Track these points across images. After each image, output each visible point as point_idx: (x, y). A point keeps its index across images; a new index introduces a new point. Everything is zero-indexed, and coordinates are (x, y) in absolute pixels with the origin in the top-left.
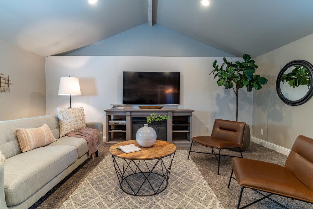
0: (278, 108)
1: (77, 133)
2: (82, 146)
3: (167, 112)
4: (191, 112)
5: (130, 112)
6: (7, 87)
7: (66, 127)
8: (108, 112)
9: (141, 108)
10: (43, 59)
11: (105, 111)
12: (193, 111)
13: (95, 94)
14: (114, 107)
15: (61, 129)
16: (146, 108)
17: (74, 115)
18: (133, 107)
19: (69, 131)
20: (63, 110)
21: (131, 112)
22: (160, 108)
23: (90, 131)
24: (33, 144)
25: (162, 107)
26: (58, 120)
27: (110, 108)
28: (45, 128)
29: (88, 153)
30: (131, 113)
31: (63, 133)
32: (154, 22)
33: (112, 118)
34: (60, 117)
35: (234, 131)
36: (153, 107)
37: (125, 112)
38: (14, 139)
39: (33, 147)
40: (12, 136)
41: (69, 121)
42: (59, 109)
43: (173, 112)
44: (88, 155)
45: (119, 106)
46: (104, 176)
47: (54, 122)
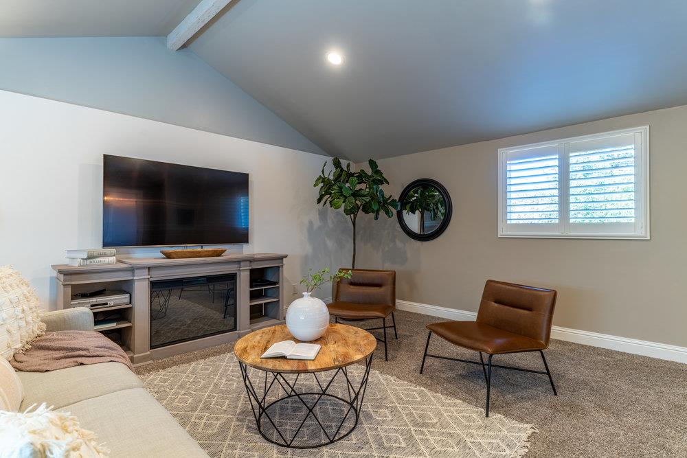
0: (399, 244)
4: (281, 258)
5: (147, 270)
8: (69, 274)
9: (168, 255)
12: (286, 257)
16: (188, 255)
18: (131, 255)
21: (149, 269)
22: (219, 253)
25: (223, 251)
30: (149, 271)
35: (379, 285)
36: (206, 253)
37: (132, 270)
45: (104, 255)
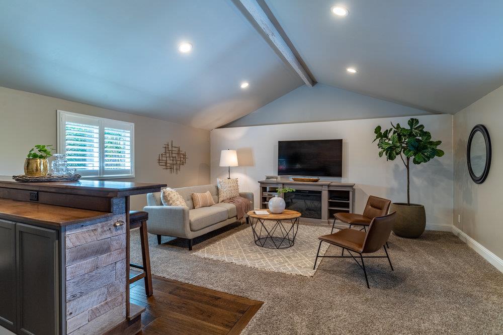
1: (231, 200)
2: (231, 210)
3: (322, 185)
4: (351, 186)
6: (184, 161)
7: (224, 195)
8: (261, 183)
9: (295, 180)
10: (208, 133)
11: (259, 182)
13: (251, 164)
14: (268, 178)
15: (220, 196)
17: (230, 185)
19: (225, 198)
20: (221, 180)
21: (283, 184)
22: (316, 181)
23: (241, 200)
24: (201, 204)
25: (319, 180)
26: (218, 189)
27: (264, 179)
28: (208, 194)
29: (237, 216)
31: (221, 199)
32: (314, 82)
33: (268, 190)
34: (219, 187)
35: (380, 209)
36: (306, 180)
37: (278, 184)
38: (191, 200)
39: (200, 206)
40: (190, 197)
41: (225, 190)
42: (218, 180)
43: (329, 186)
44: (237, 218)
45: (272, 178)
46: (247, 235)
47: (215, 190)
